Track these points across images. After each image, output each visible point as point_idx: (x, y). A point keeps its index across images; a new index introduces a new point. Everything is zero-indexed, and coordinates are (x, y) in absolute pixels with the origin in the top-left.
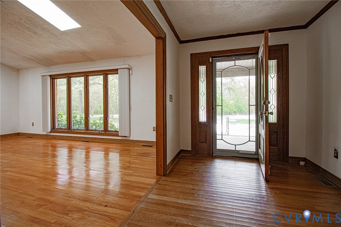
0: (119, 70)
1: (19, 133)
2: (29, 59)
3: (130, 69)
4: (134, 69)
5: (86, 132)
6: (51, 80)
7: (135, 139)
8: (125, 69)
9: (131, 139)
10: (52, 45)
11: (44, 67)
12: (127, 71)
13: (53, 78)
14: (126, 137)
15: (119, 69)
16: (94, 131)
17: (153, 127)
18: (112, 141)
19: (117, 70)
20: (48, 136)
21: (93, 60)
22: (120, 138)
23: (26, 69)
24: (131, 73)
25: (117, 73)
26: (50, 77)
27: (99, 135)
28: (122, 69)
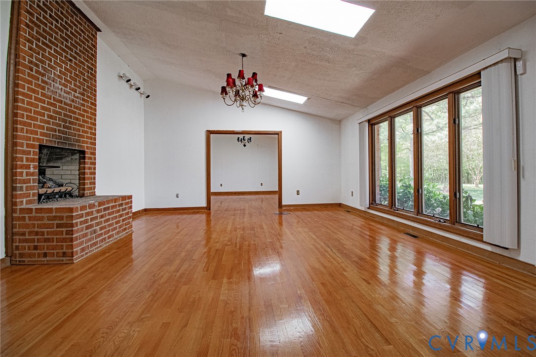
0: (482, 73)
1: (340, 204)
2: (342, 102)
3: (515, 60)
4: (529, 56)
5: (416, 218)
6: (370, 128)
8: (500, 65)
9: (521, 258)
10: (354, 69)
11: (362, 110)
12: (506, 66)
13: (372, 123)
14: (507, 249)
15: (484, 69)
16: (430, 218)
18: (467, 249)
19: (478, 74)
20: (366, 213)
21: (427, 72)
22: (489, 248)
23: (346, 117)
24: (520, 71)
25: (479, 84)
26: (367, 124)
27: (438, 228)
28: (490, 66)
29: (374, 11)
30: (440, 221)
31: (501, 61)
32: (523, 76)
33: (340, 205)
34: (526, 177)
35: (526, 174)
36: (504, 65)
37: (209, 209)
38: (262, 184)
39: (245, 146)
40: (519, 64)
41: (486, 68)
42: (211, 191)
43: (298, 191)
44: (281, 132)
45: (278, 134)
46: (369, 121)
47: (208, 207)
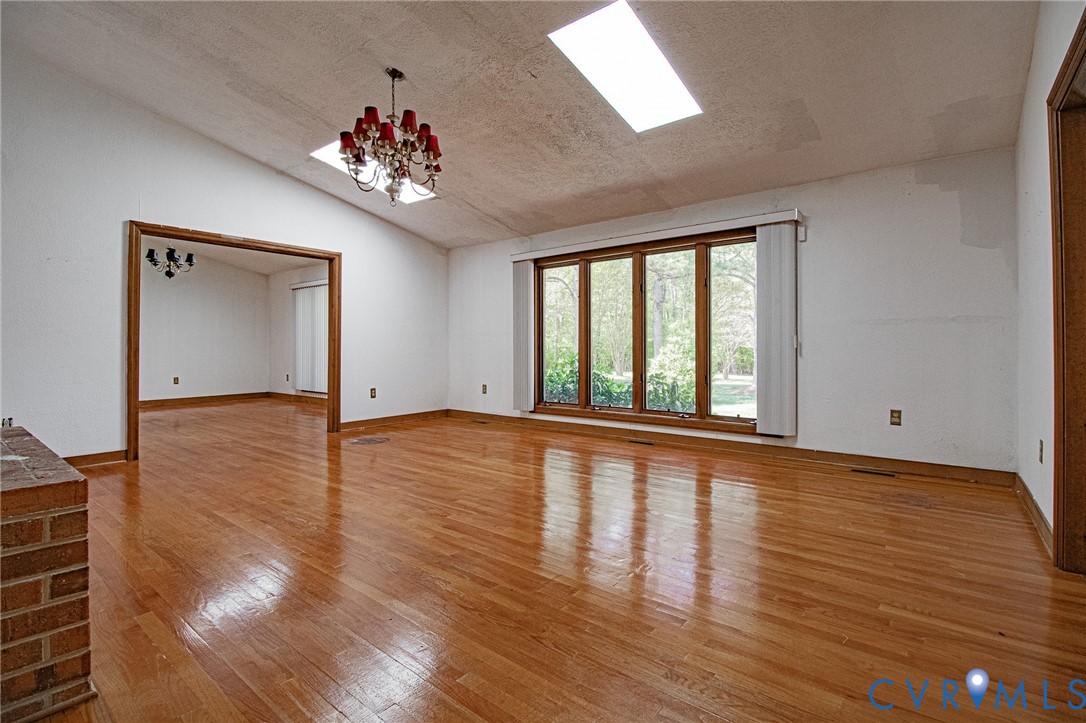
0: (758, 229)
1: (448, 410)
3: (797, 224)
4: (811, 223)
5: (638, 417)
6: (536, 272)
7: (816, 448)
8: (782, 225)
9: (799, 445)
11: (516, 239)
12: (788, 229)
13: (540, 265)
14: (781, 437)
15: (761, 225)
16: (664, 415)
17: (892, 412)
18: (728, 448)
19: (752, 229)
20: (525, 421)
23: (471, 245)
24: (801, 236)
25: (754, 239)
26: (533, 265)
27: (682, 427)
28: (770, 224)
29: (701, 112)
30: (683, 417)
31: (784, 222)
32: (804, 243)
33: (447, 413)
34: (804, 354)
35: (804, 351)
36: (787, 226)
37: (136, 458)
38: (176, 381)
39: (170, 274)
40: (801, 230)
41: (765, 225)
42: (140, 400)
43: (373, 390)
44: (339, 255)
45: (332, 260)
46: (536, 261)
47: (131, 453)
